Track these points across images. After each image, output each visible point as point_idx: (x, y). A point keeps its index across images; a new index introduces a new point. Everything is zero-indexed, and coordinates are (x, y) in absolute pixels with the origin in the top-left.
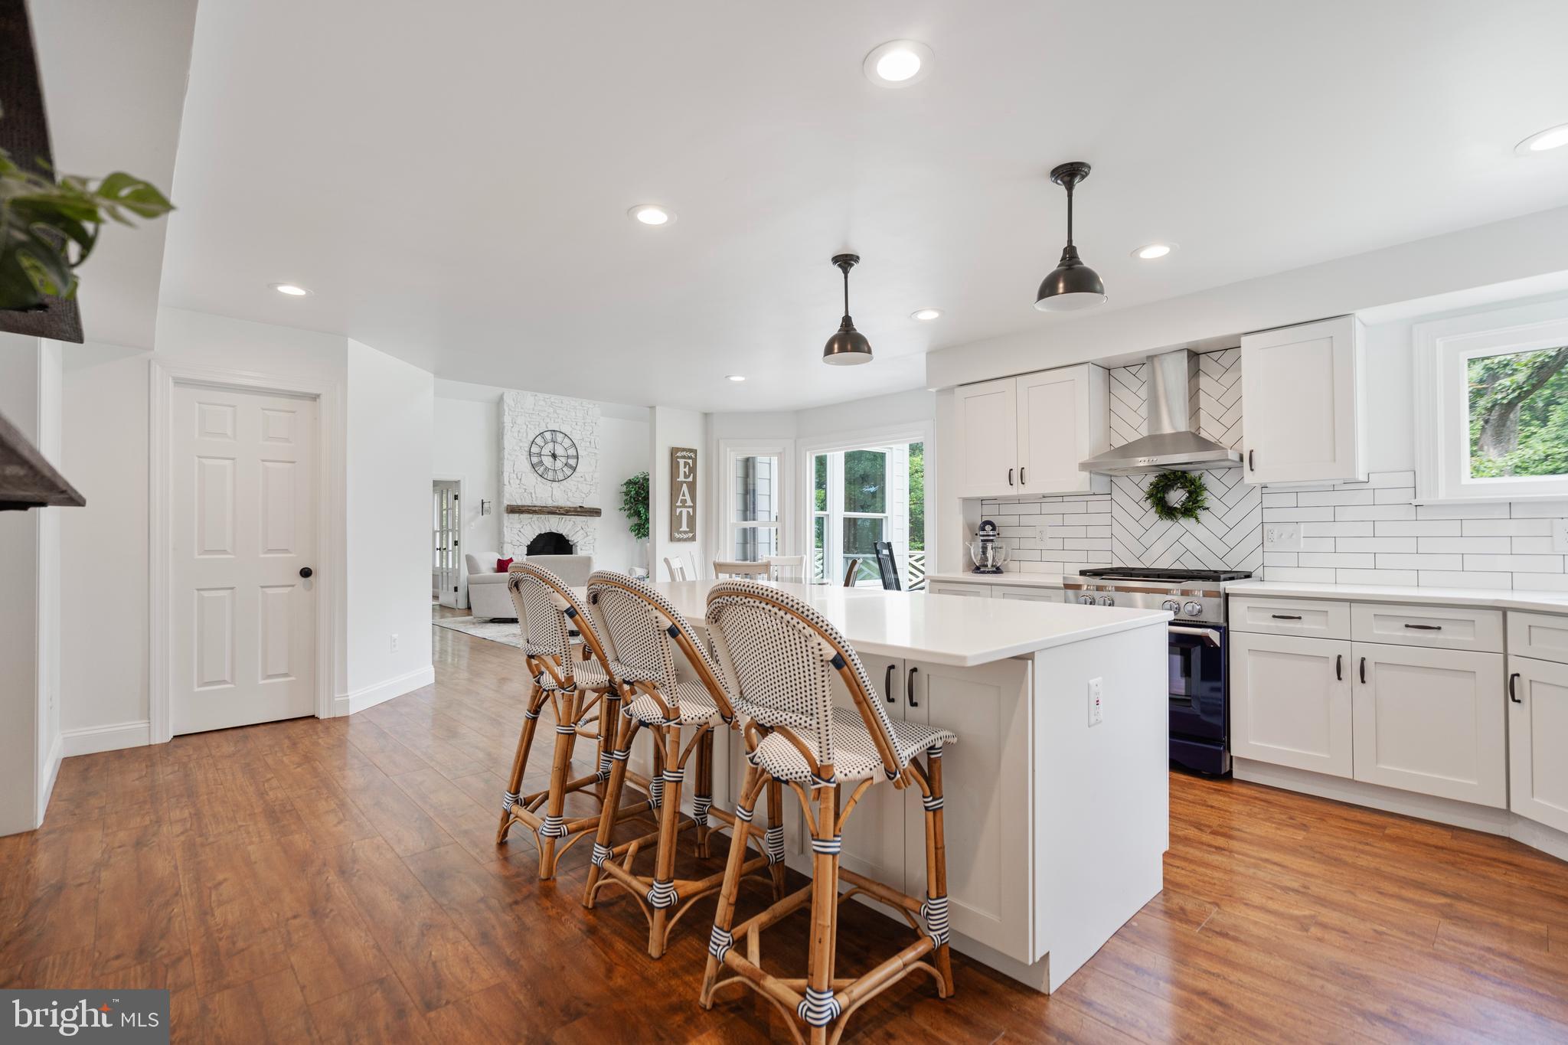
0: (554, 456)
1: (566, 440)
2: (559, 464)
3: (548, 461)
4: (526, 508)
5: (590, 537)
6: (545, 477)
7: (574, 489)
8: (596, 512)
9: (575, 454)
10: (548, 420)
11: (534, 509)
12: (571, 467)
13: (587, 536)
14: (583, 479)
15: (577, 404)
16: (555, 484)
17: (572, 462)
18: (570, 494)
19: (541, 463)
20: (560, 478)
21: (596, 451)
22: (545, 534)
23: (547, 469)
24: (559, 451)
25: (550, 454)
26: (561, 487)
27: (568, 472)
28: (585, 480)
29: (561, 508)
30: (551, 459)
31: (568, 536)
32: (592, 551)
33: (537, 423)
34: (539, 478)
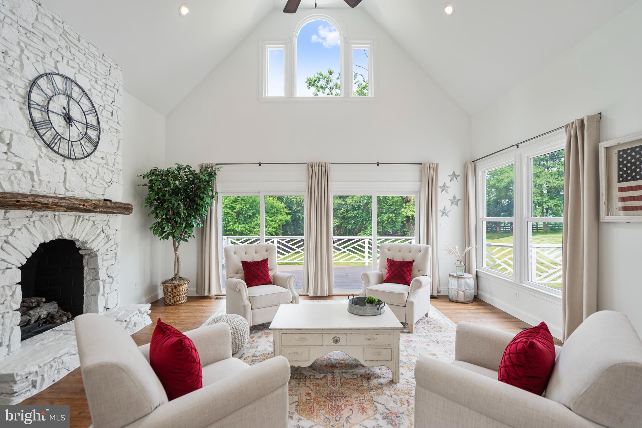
0: (68, 119)
1: (84, 101)
2: (75, 132)
3: (58, 122)
5: (112, 242)
6: (56, 148)
7: (93, 176)
8: (125, 209)
9: (95, 123)
10: (60, 59)
11: (45, 200)
12: (90, 140)
13: (109, 240)
14: (104, 162)
15: (97, 54)
16: (68, 163)
17: (92, 134)
18: (89, 181)
19: (48, 123)
20: (78, 156)
21: (118, 127)
22: (52, 242)
23: (58, 137)
24: (75, 113)
25: (61, 112)
26: (77, 168)
27: (89, 148)
28: (107, 163)
30: (63, 122)
31: (85, 242)
32: (114, 259)
33: (41, 55)
34: (44, 149)
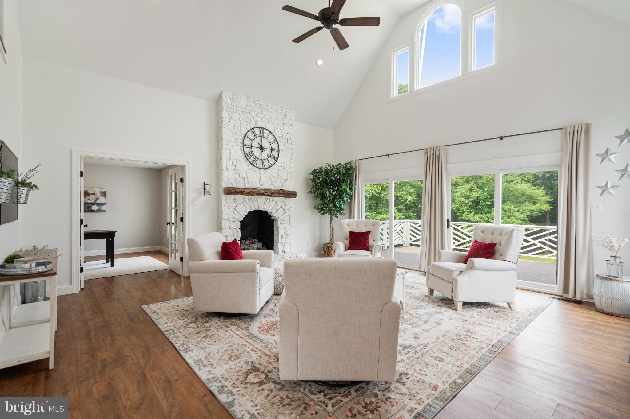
0: (262, 148)
1: (271, 136)
2: (266, 153)
3: (257, 152)
4: (240, 190)
5: (287, 214)
6: (255, 165)
7: (276, 176)
8: (292, 194)
9: (277, 148)
10: (257, 119)
11: (247, 190)
12: (274, 157)
13: (285, 213)
14: (283, 168)
15: (278, 108)
16: (262, 171)
17: (275, 154)
18: (273, 180)
19: (252, 153)
20: (266, 167)
21: (292, 147)
22: (254, 211)
23: (256, 159)
24: (266, 145)
25: (258, 146)
26: (267, 173)
27: (272, 161)
28: (284, 169)
29: (268, 190)
30: (259, 151)
31: (271, 213)
32: (288, 224)
33: (249, 121)
34: (250, 166)
